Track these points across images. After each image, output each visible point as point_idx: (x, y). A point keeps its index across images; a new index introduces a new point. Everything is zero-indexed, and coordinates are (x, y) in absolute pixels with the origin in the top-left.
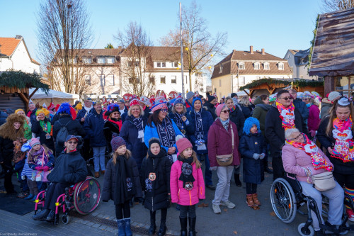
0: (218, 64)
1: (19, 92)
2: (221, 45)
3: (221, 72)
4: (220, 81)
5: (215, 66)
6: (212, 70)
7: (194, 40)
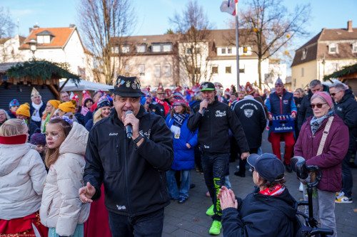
0: (301, 48)
1: (48, 83)
2: (301, 22)
3: (304, 57)
4: (303, 69)
5: (296, 51)
6: (293, 55)
7: (266, 19)
